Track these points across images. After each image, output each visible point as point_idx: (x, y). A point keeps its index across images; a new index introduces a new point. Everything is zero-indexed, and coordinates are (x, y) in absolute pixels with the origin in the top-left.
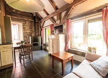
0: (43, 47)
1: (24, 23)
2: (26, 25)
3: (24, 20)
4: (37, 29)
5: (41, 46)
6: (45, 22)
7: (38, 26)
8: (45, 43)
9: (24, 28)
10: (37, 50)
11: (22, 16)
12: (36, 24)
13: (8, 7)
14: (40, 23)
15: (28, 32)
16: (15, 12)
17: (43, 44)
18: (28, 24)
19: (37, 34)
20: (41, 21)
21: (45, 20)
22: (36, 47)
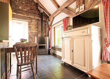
0: (52, 51)
1: (30, 22)
2: (32, 24)
3: (30, 18)
4: (44, 28)
5: (49, 50)
6: (54, 18)
7: (45, 25)
8: (53, 46)
9: (30, 27)
10: (43, 55)
11: (28, 14)
12: (44, 22)
13: (14, 3)
14: (48, 22)
15: (34, 32)
16: (21, 9)
17: (51, 47)
18: (34, 22)
19: (44, 35)
20: (49, 19)
21: (54, 16)
22: (42, 50)
